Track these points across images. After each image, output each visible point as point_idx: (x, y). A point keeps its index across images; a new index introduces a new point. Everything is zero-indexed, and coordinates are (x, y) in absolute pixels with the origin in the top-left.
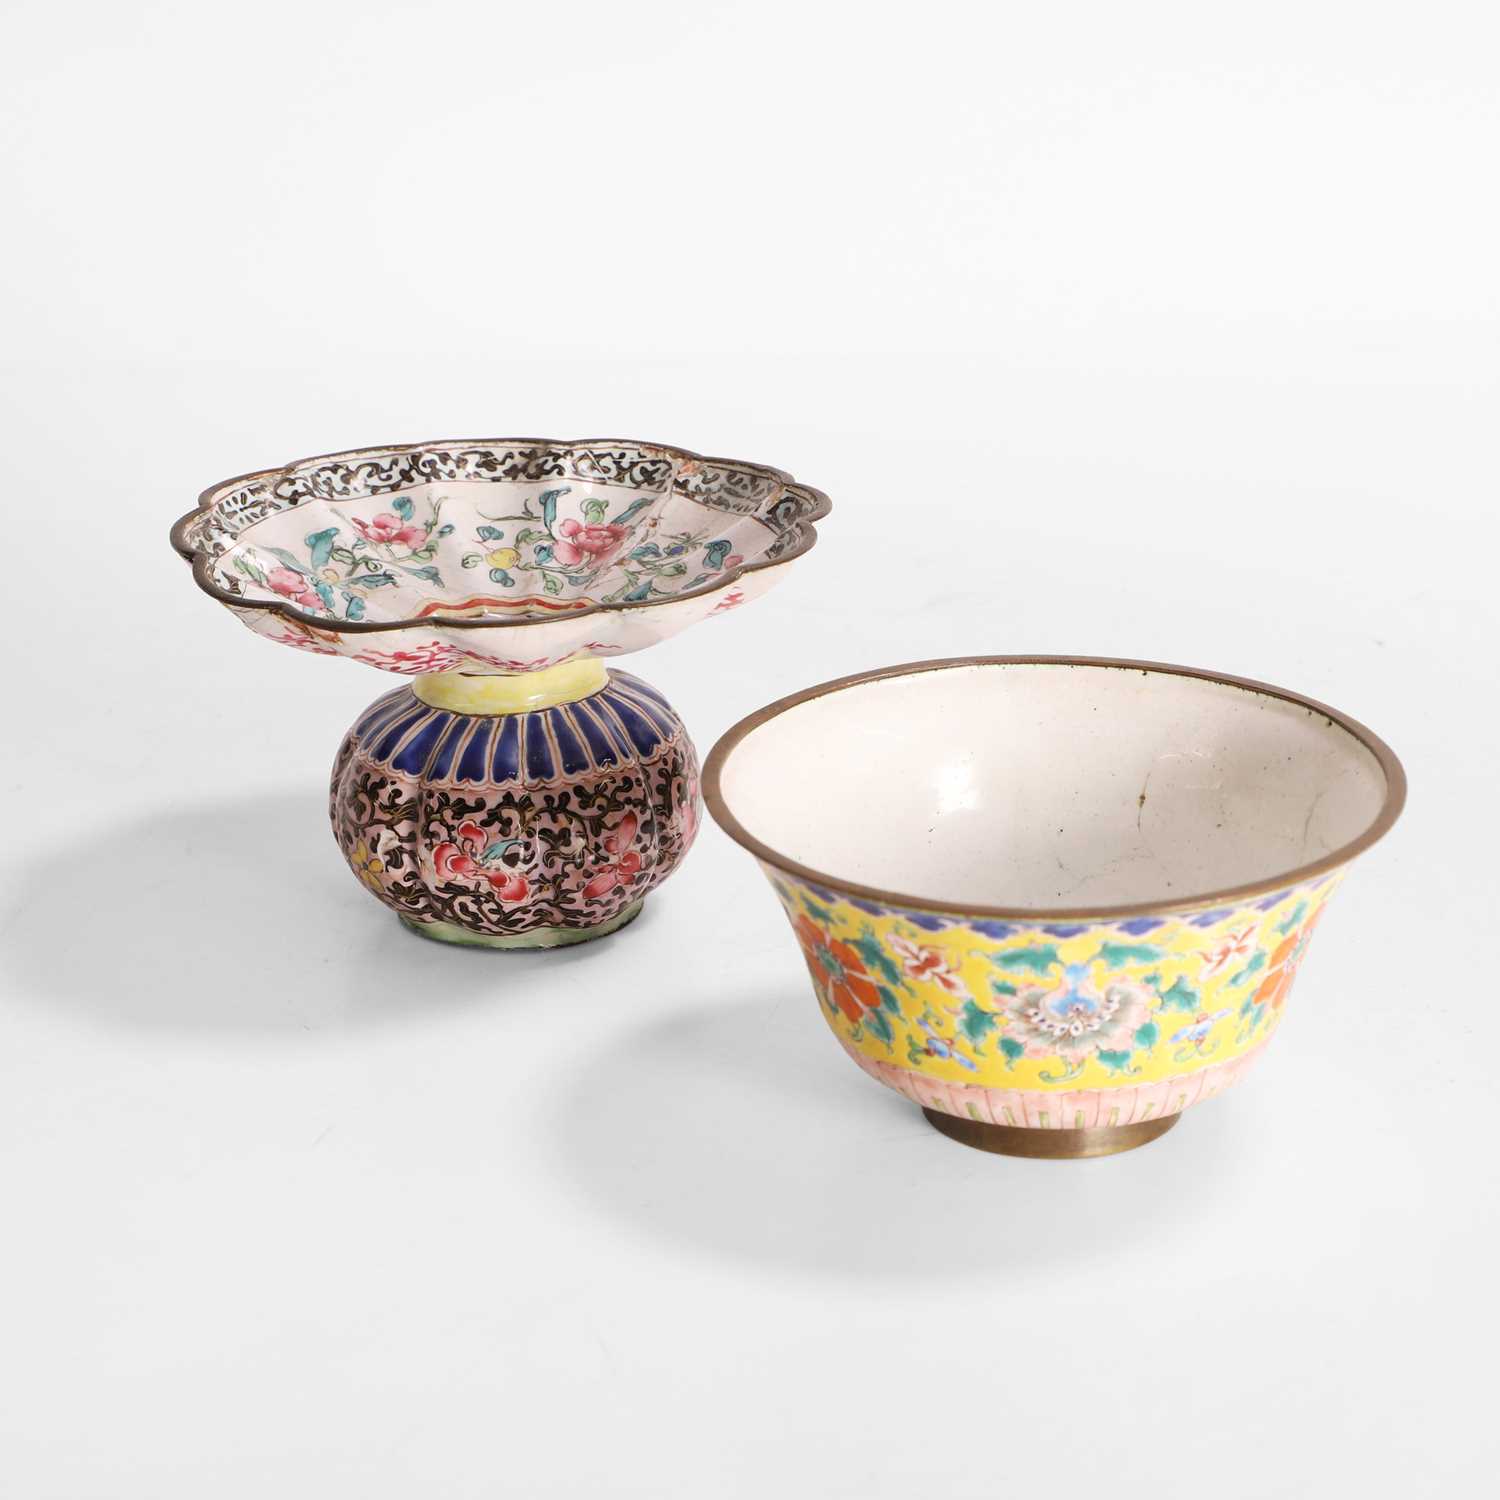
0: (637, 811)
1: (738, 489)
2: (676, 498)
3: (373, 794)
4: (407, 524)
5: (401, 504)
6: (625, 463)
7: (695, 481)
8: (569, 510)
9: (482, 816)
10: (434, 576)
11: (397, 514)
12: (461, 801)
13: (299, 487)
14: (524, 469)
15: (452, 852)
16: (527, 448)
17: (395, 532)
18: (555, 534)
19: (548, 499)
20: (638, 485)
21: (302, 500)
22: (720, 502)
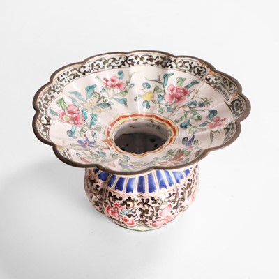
0: (172, 204)
1: (225, 85)
2: (205, 84)
3: (92, 183)
4: (121, 81)
5: (121, 73)
6: (193, 66)
7: (212, 79)
8: (172, 81)
9: (121, 202)
10: (125, 102)
11: (119, 76)
12: (115, 196)
13: (87, 69)
14: (161, 63)
15: (112, 209)
16: (163, 56)
17: (116, 83)
18: (166, 91)
19: (166, 76)
20: (195, 74)
21: (86, 74)
22: (219, 88)
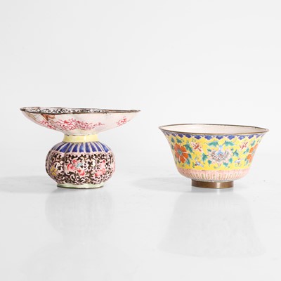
0: (105, 161)
3: (56, 157)
9: (77, 158)
12: (73, 156)
15: (71, 165)
